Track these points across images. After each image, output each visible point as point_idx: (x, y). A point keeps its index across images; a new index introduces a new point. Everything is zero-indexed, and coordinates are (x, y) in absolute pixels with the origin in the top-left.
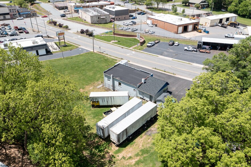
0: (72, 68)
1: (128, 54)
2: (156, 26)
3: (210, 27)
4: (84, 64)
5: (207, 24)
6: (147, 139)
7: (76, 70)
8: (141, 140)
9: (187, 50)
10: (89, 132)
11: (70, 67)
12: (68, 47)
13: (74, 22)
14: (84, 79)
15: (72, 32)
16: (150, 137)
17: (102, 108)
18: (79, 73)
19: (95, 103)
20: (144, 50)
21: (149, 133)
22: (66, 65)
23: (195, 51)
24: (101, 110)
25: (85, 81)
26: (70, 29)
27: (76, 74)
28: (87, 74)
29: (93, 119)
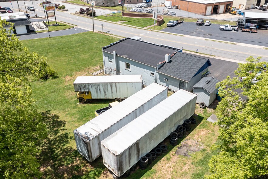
0: (60, 49)
1: (141, 34)
2: (177, 8)
3: (245, 9)
4: (77, 45)
5: (242, 6)
6: (181, 164)
7: (66, 51)
8: (168, 165)
9: (224, 30)
10: (65, 147)
11: (57, 49)
12: (60, 27)
13: (74, 4)
14: (74, 63)
15: (69, 13)
16: (187, 159)
17: (96, 104)
18: (68, 56)
19: (84, 94)
20: (163, 30)
21: (184, 150)
22: (52, 45)
23: (235, 31)
24: (94, 107)
25: (76, 65)
26: (67, 10)
27: (63, 57)
28: (80, 57)
29: (78, 122)
